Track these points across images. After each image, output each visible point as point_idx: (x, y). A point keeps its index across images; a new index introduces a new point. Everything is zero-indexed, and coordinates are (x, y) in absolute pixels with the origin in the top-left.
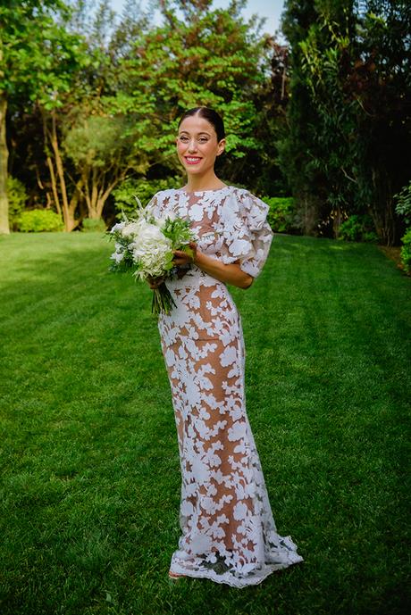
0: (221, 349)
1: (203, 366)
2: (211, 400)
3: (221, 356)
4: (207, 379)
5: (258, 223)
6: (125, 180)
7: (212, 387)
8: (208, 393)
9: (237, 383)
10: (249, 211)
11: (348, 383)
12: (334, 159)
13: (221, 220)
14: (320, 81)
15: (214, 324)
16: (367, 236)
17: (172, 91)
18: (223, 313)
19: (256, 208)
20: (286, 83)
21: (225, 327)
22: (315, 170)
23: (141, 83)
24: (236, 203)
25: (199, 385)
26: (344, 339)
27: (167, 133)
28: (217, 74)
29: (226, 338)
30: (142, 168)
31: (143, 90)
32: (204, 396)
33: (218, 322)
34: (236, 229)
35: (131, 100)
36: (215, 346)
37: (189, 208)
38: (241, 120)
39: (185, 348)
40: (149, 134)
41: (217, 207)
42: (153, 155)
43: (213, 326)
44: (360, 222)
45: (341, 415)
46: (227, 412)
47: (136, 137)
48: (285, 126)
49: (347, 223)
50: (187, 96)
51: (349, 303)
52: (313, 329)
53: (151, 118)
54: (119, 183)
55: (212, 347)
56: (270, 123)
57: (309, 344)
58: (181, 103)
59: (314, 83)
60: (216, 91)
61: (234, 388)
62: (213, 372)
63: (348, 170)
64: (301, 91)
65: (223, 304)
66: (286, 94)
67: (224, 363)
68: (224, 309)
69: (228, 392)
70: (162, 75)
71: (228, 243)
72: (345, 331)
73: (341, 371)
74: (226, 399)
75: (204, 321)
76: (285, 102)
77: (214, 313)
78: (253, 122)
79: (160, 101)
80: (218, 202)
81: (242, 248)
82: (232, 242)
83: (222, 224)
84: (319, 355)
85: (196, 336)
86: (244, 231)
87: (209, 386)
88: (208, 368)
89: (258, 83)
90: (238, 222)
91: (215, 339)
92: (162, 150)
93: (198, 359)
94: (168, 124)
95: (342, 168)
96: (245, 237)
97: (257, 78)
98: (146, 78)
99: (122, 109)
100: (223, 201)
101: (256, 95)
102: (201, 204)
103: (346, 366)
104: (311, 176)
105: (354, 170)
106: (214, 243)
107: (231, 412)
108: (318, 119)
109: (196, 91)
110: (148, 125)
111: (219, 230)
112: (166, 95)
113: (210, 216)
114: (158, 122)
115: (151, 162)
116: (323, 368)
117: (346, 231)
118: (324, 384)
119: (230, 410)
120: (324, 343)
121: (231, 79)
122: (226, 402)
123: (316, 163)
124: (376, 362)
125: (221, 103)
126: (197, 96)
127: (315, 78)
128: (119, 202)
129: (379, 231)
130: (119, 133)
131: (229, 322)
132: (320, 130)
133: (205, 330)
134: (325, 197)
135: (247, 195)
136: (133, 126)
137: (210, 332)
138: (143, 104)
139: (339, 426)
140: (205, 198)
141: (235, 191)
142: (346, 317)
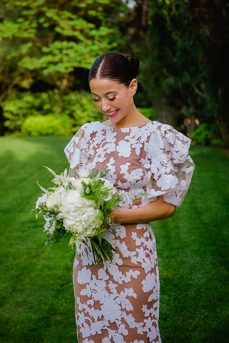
0: (143, 276)
1: (126, 289)
2: (130, 320)
3: (143, 282)
4: (128, 301)
5: (181, 156)
6: (12, 93)
7: (132, 309)
8: (128, 313)
9: (154, 306)
10: (172, 146)
11: (196, 284)
12: (187, 78)
13: (148, 156)
14: (174, 12)
15: (137, 253)
16: (214, 142)
17: (49, 19)
18: (146, 243)
19: (179, 143)
20: (147, 12)
21: (148, 256)
22: (171, 87)
23: (25, 13)
24: (160, 139)
25: (120, 305)
26: (194, 241)
27: (46, 54)
28: (88, 5)
29: (148, 265)
30: (26, 84)
31: (26, 18)
32: (124, 314)
33: (141, 252)
34: (162, 165)
35: (16, 26)
36: (137, 273)
37: (117, 144)
38: (110, 43)
39: (107, 271)
40: (31, 54)
41: (143, 144)
42: (35, 73)
43: (137, 255)
44: (209, 129)
45: (190, 318)
46: (146, 333)
47: (21, 57)
48: (146, 48)
49: (198, 131)
50: (63, 23)
51: (198, 205)
52: (167, 231)
53: (33, 41)
54: (7, 96)
55: (136, 274)
56: (133, 46)
57: (164, 246)
58: (58, 30)
59: (169, 14)
60: (88, 19)
61: (152, 310)
62: (135, 296)
63: (198, 86)
64: (159, 20)
65: (146, 234)
66: (146, 21)
67: (146, 289)
68: (147, 239)
69: (147, 314)
70: (42, 6)
71: (156, 177)
72: (195, 233)
73: (191, 273)
74: (145, 321)
75: (128, 249)
76: (145, 29)
77: (138, 243)
78: (119, 45)
79: (40, 28)
80: (144, 139)
81: (168, 182)
82: (159, 177)
83: (149, 160)
84: (172, 257)
85: (120, 262)
86: (170, 167)
87: (130, 308)
88: (130, 292)
89: (123, 12)
90: (164, 158)
91: (138, 267)
92: (43, 69)
93: (121, 283)
94: (47, 46)
95: (193, 85)
96: (171, 172)
97: (122, 8)
98: (28, 8)
99: (8, 34)
100: (149, 137)
101: (121, 22)
102: (128, 141)
103: (195, 267)
104: (167, 92)
105: (203, 86)
106: (142, 178)
107: (149, 332)
108: (172, 44)
109: (71, 19)
110: (30, 48)
111: (147, 166)
112: (45, 22)
113: (138, 152)
114: (39, 44)
115: (34, 78)
116: (175, 270)
117: (197, 137)
118: (176, 286)
119: (148, 331)
120: (176, 245)
121: (100, 9)
122: (145, 324)
123: (171, 80)
124: (222, 264)
125: (91, 29)
126: (72, 23)
127: (170, 10)
128: (7, 111)
129: (224, 137)
130: (6, 54)
131: (151, 251)
132: (174, 52)
133: (129, 258)
134: (179, 108)
135: (170, 130)
136: (17, 48)
137: (134, 260)
138: (26, 30)
139: (188, 331)
140: (132, 135)
141: (159, 128)
142: (195, 219)
